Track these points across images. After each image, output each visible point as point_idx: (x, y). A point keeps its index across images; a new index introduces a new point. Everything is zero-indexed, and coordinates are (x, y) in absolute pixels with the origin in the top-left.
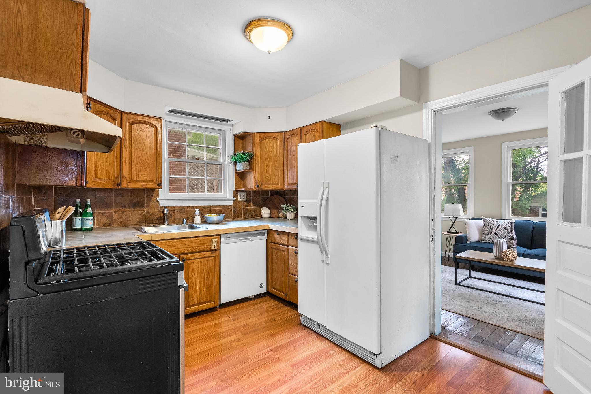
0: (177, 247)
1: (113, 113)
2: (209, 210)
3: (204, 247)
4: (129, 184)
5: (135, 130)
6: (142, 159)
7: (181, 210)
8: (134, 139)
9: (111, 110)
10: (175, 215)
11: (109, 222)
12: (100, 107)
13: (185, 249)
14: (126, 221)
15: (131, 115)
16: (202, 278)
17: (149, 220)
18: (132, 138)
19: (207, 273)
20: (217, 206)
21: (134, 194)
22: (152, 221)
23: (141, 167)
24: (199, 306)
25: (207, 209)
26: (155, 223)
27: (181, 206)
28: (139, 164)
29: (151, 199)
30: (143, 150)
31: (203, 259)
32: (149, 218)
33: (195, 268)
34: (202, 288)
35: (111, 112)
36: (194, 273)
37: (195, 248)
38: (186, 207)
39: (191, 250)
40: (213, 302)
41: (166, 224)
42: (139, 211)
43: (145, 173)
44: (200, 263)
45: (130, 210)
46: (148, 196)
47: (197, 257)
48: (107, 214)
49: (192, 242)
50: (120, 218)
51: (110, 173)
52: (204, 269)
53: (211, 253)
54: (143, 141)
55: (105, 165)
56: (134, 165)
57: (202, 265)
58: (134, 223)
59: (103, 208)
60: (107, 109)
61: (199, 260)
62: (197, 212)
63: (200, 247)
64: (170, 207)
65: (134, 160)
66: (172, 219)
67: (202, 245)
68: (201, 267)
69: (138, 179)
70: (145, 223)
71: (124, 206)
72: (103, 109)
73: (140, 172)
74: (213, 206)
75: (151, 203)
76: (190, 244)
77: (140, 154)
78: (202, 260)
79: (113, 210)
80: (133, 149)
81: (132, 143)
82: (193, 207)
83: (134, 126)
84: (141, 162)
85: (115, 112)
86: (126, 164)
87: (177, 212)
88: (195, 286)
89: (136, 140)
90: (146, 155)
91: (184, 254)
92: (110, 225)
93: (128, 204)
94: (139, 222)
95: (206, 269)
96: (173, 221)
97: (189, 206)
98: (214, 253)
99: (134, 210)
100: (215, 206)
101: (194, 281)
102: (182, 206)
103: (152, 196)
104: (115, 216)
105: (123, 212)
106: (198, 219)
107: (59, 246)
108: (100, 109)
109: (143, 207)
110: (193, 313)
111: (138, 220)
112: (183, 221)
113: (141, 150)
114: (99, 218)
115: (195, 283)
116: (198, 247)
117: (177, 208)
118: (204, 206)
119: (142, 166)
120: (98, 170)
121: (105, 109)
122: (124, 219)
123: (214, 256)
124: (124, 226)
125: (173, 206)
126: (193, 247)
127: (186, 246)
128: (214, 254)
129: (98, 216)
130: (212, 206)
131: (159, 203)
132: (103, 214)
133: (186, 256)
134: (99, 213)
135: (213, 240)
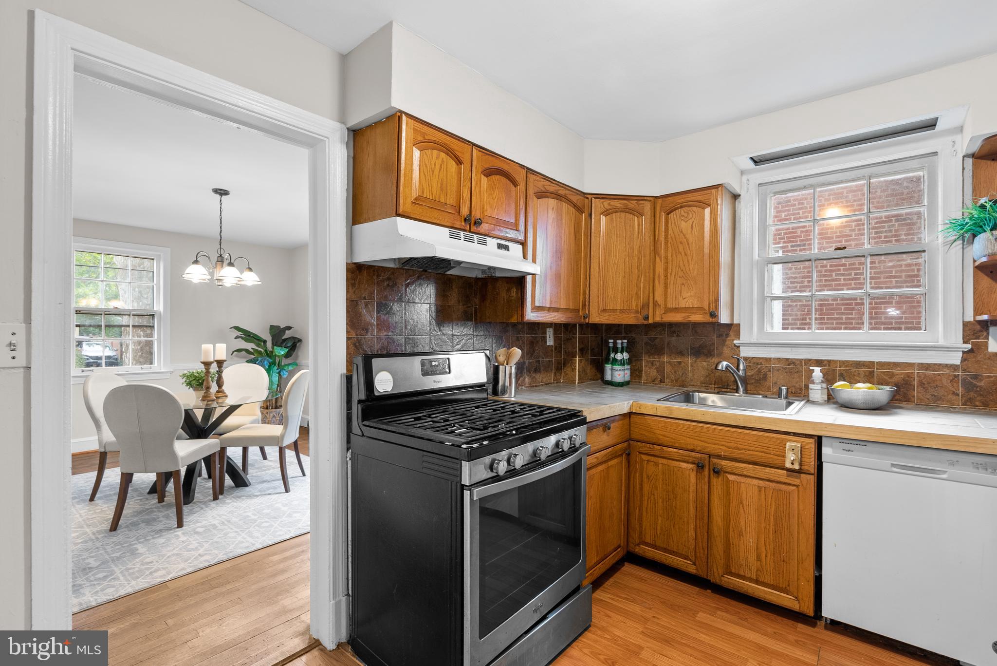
0: (702, 439)
1: (636, 204)
2: (867, 373)
3: (768, 455)
4: (663, 316)
5: (673, 222)
6: (684, 270)
7: (789, 368)
8: (672, 238)
9: (632, 202)
10: (772, 378)
11: (660, 377)
12: (612, 203)
13: (721, 447)
14: (684, 378)
15: (667, 199)
16: (763, 525)
17: (722, 380)
18: (669, 236)
19: (776, 520)
20: (896, 365)
21: (696, 331)
22: (726, 384)
23: (683, 284)
24: (756, 586)
25: (862, 370)
26: (731, 388)
27: (787, 359)
28: (679, 278)
29: (724, 341)
30: (686, 255)
31: (767, 483)
32: (721, 377)
33: (744, 495)
34: (763, 549)
35: (632, 204)
36: (741, 506)
37: (744, 452)
38: (801, 361)
39: (736, 454)
40: (796, 598)
41: (741, 392)
42: (705, 364)
43: (689, 294)
44: (757, 489)
45: (690, 360)
46: (720, 336)
47: (749, 474)
48: (658, 364)
49: (738, 437)
50: (675, 372)
51: (630, 300)
52: (766, 506)
53: (788, 476)
54: (685, 238)
55: (620, 289)
56: (672, 282)
57: (763, 496)
58: (695, 384)
59: (652, 354)
60: (625, 202)
61: (756, 482)
62: (817, 372)
63: (757, 453)
64: (762, 358)
65: (671, 274)
66: (767, 383)
67: (762, 450)
68: (759, 499)
69: (677, 307)
70: (713, 386)
71: (681, 353)
72: (617, 204)
73: (681, 293)
74: (882, 365)
75: (725, 348)
76: (732, 439)
77: (681, 262)
78: (761, 483)
79: (666, 359)
80: (669, 255)
81: (669, 245)
82: (809, 362)
83: (672, 216)
84: (683, 276)
85: (641, 202)
86: (659, 283)
87: (778, 370)
88: (745, 536)
89: (675, 238)
90: (690, 262)
91: (719, 457)
92: (661, 381)
93: (688, 350)
94: (704, 383)
95: (773, 509)
96: (769, 389)
97: (810, 360)
98: (796, 477)
99: (696, 361)
100: (889, 364)
101: (742, 523)
102: (791, 359)
103: (727, 335)
104: (668, 368)
105: (680, 363)
106: (817, 391)
107: (506, 396)
108: (611, 205)
109: (711, 355)
110: (736, 591)
111: (702, 379)
112: (780, 390)
113: (683, 254)
114: (647, 368)
115: (743, 528)
116: (752, 453)
117: (779, 362)
118: (853, 361)
119: (684, 282)
120: (608, 297)
121: (620, 203)
122: (681, 374)
123: (797, 486)
124: (680, 386)
125: (771, 358)
126: (739, 449)
127: (723, 443)
128: (796, 480)
129: (647, 366)
130: (879, 363)
131: (739, 351)
132: (652, 364)
133: (724, 463)
134: (647, 361)
135: (788, 444)
